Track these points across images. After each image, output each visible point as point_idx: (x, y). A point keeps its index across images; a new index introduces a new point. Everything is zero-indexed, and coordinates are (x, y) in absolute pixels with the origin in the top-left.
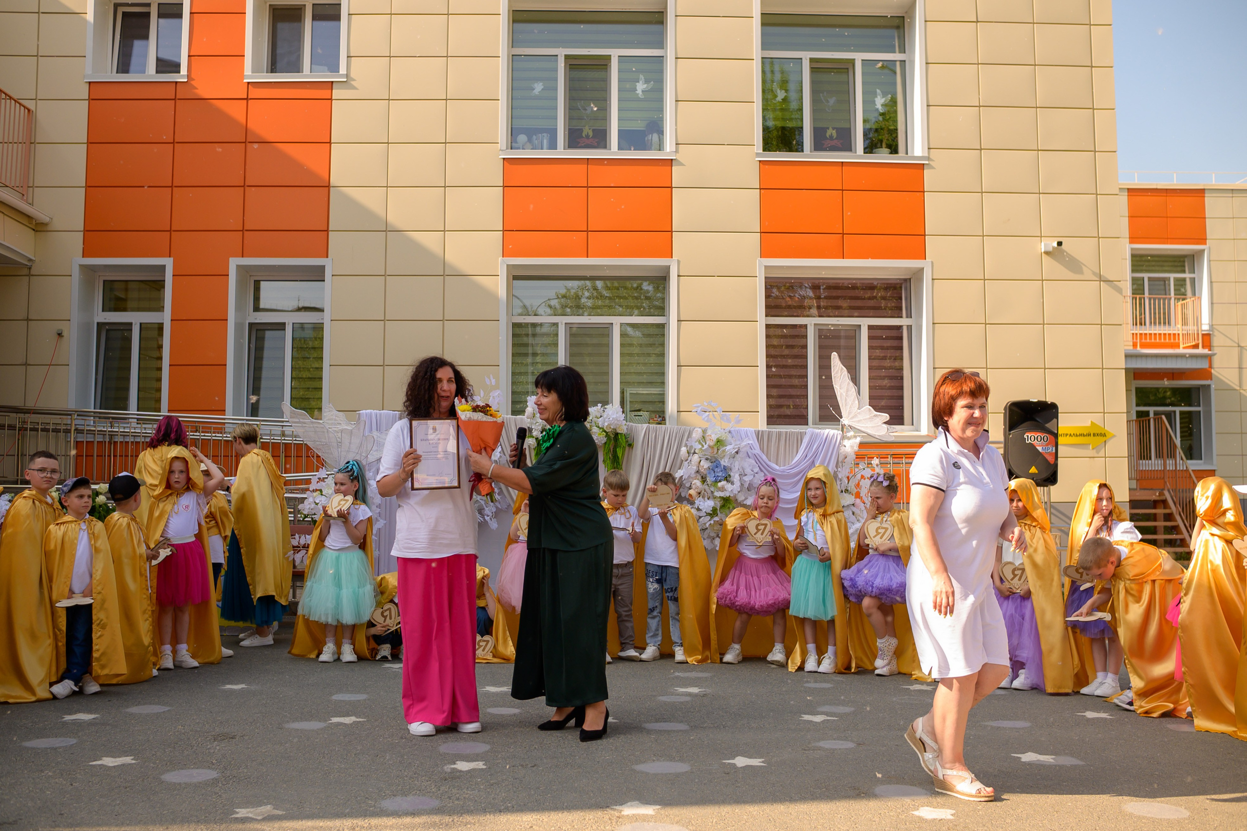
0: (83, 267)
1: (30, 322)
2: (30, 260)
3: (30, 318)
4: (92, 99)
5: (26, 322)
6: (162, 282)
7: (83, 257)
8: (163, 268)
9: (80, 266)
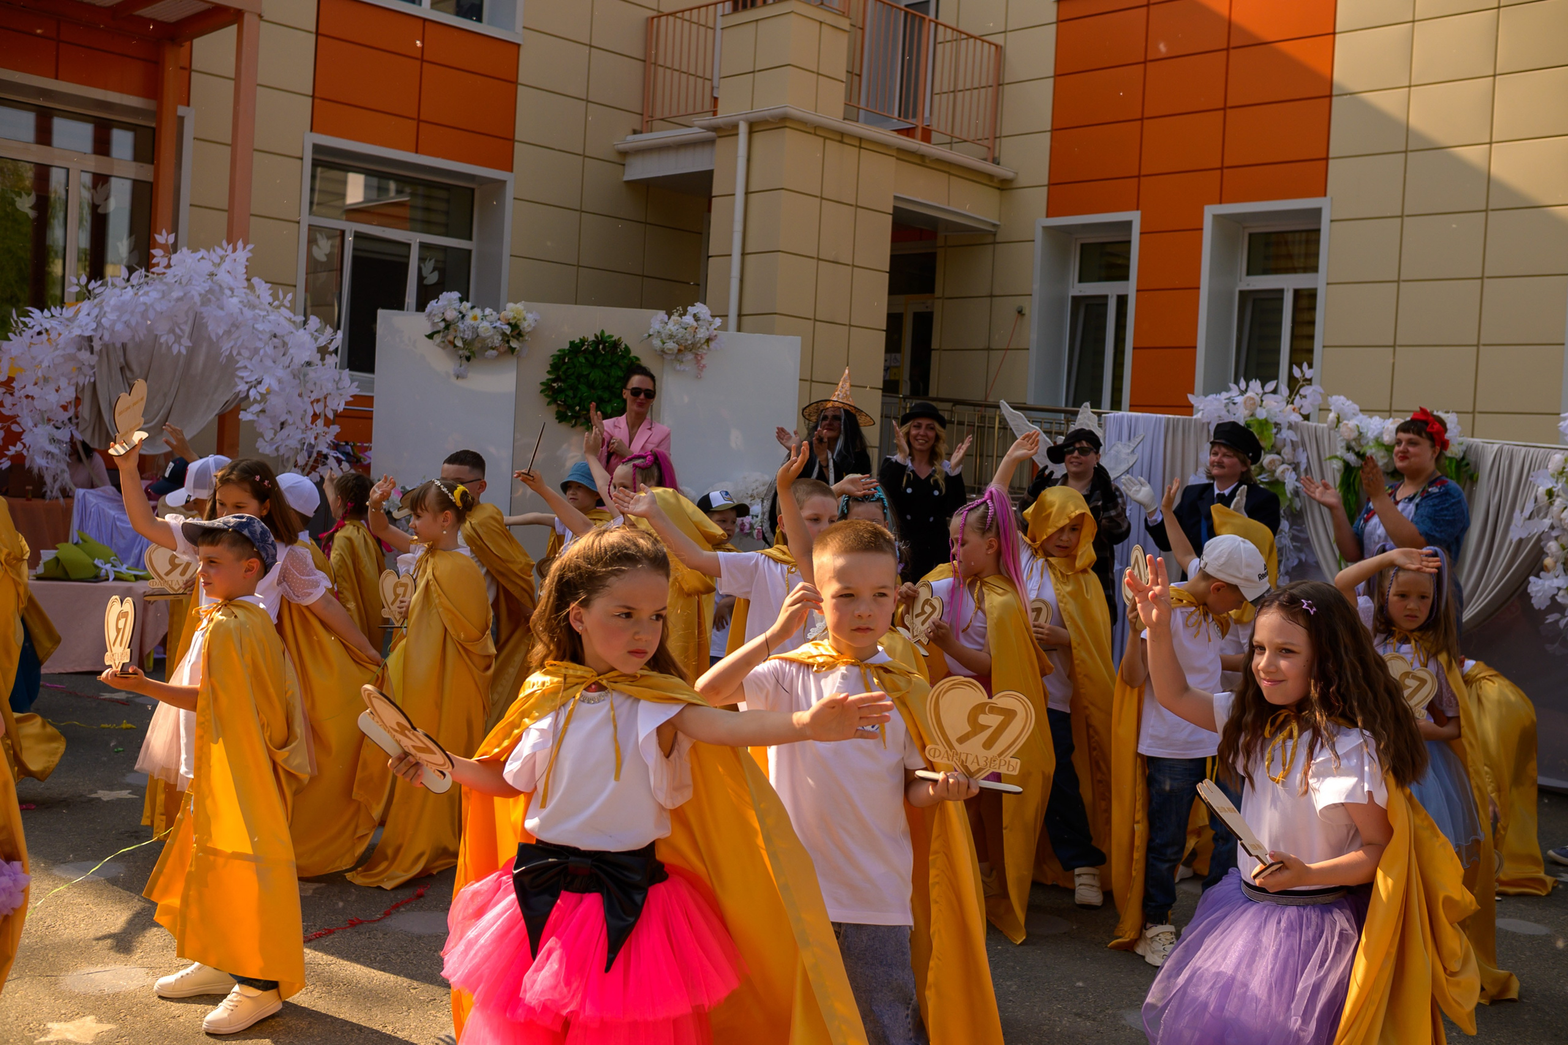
0: (1047, 229)
1: (994, 299)
2: (994, 225)
3: (994, 293)
4: (1062, 21)
5: (989, 299)
6: (1129, 242)
7: (1048, 216)
8: (1128, 224)
9: (1044, 228)
